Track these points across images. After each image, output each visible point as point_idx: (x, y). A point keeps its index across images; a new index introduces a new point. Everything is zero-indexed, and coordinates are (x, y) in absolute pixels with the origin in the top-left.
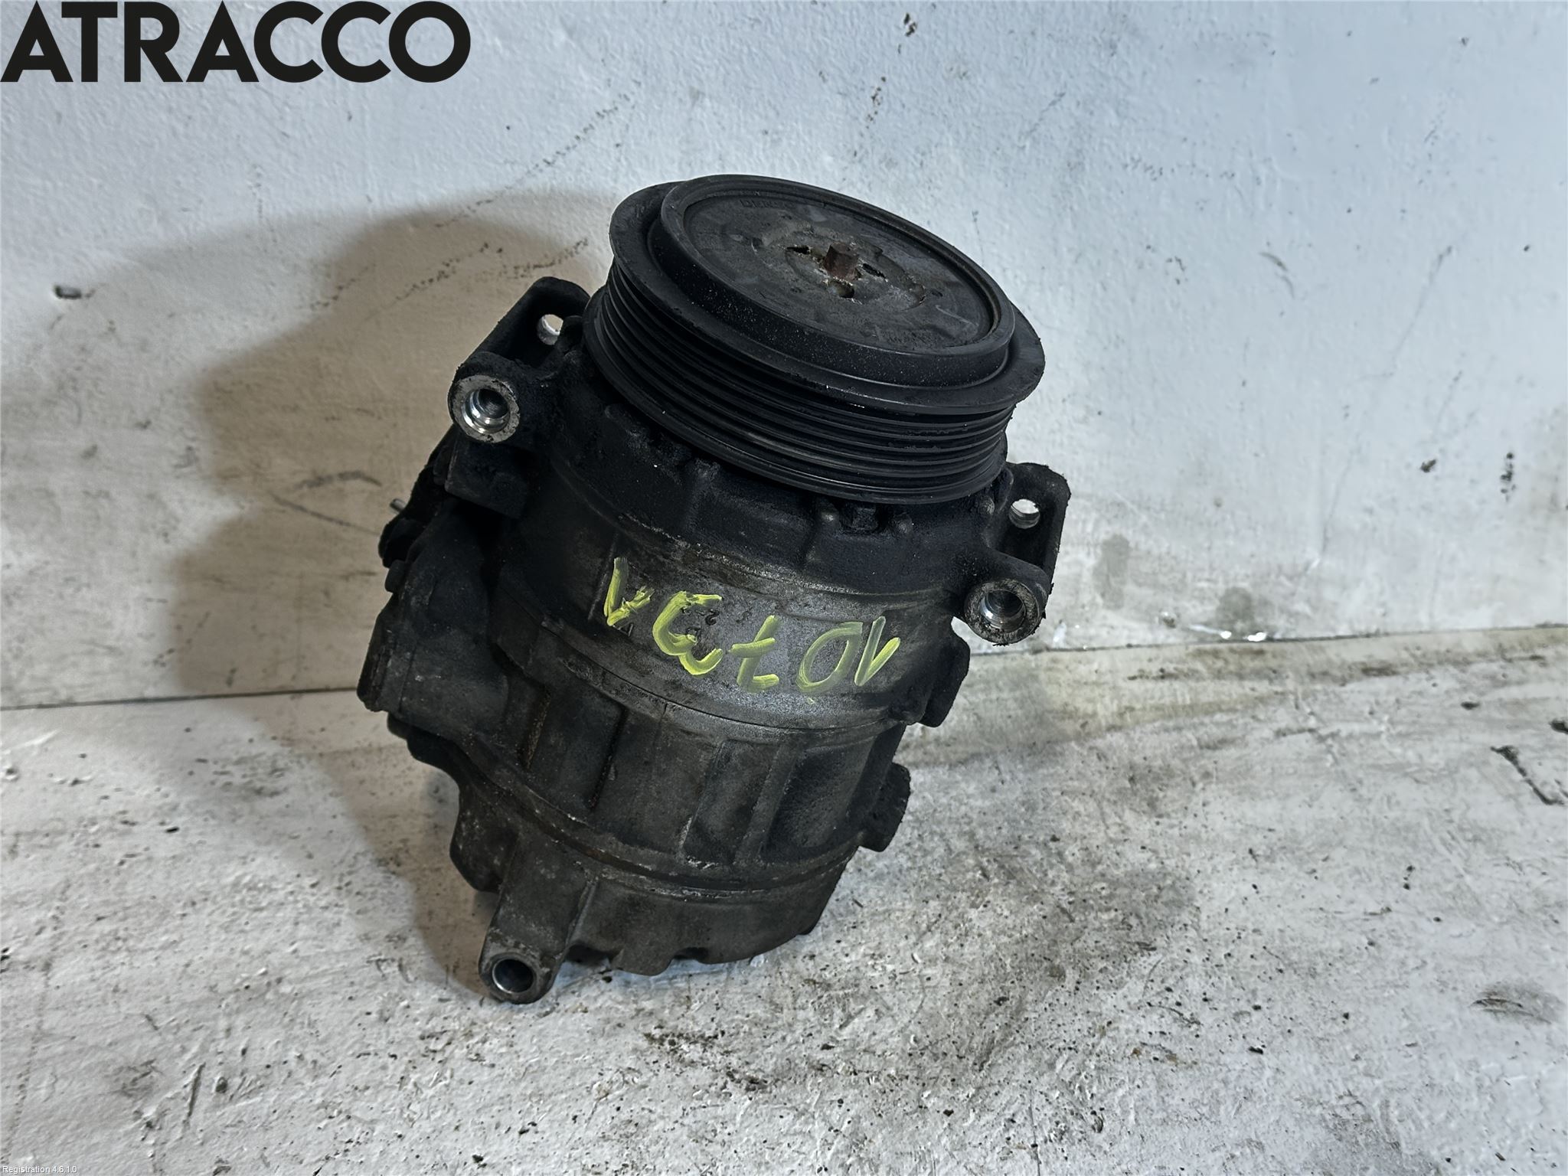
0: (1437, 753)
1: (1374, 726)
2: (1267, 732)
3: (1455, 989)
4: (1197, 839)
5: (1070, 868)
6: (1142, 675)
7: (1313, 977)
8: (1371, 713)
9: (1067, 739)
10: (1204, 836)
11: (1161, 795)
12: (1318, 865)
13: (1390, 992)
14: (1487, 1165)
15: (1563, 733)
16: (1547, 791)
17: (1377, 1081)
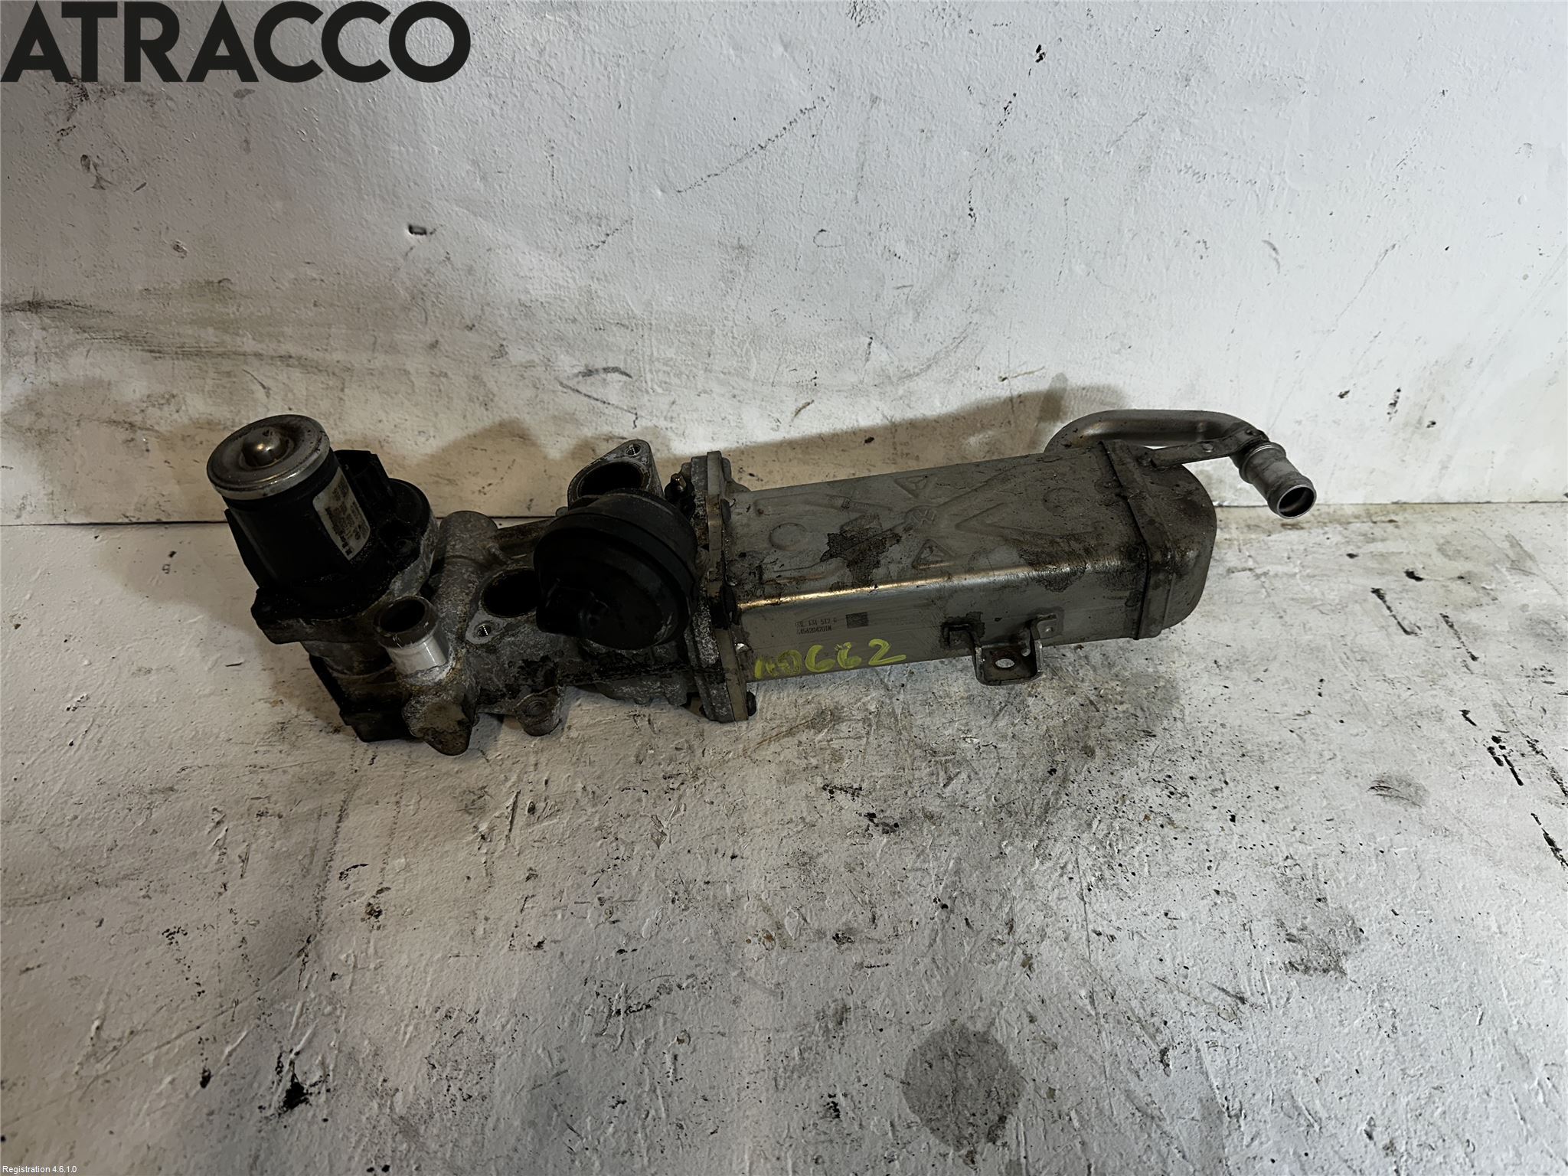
0: (1333, 591)
1: (1290, 568)
2: (1221, 570)
3: (1356, 776)
5: (1095, 669)
7: (1263, 763)
8: (1289, 558)
10: (1183, 648)
12: (1261, 675)
13: (1314, 777)
14: (1386, 918)
15: (1413, 581)
16: (1405, 624)
17: (1309, 848)
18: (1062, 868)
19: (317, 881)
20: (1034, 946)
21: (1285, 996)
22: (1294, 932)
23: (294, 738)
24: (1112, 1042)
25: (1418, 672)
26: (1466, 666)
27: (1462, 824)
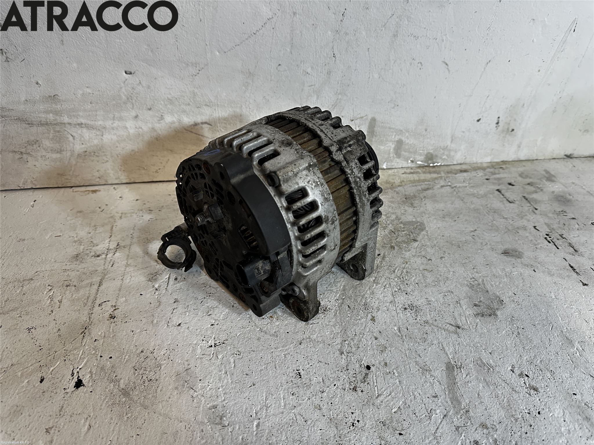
0: (482, 191)
1: (465, 184)
2: (439, 186)
3: (496, 250)
4: (424, 213)
6: (405, 173)
7: (459, 247)
8: (464, 181)
9: (388, 189)
10: (426, 212)
11: (414, 202)
12: (456, 219)
13: (480, 251)
14: (512, 297)
15: (511, 186)
16: (509, 200)
17: (480, 274)
18: (384, 286)
19: (90, 308)
20: (375, 313)
21: (475, 325)
22: (477, 303)
23: (81, 259)
24: (408, 345)
25: (516, 214)
26: (534, 212)
27: (537, 263)
